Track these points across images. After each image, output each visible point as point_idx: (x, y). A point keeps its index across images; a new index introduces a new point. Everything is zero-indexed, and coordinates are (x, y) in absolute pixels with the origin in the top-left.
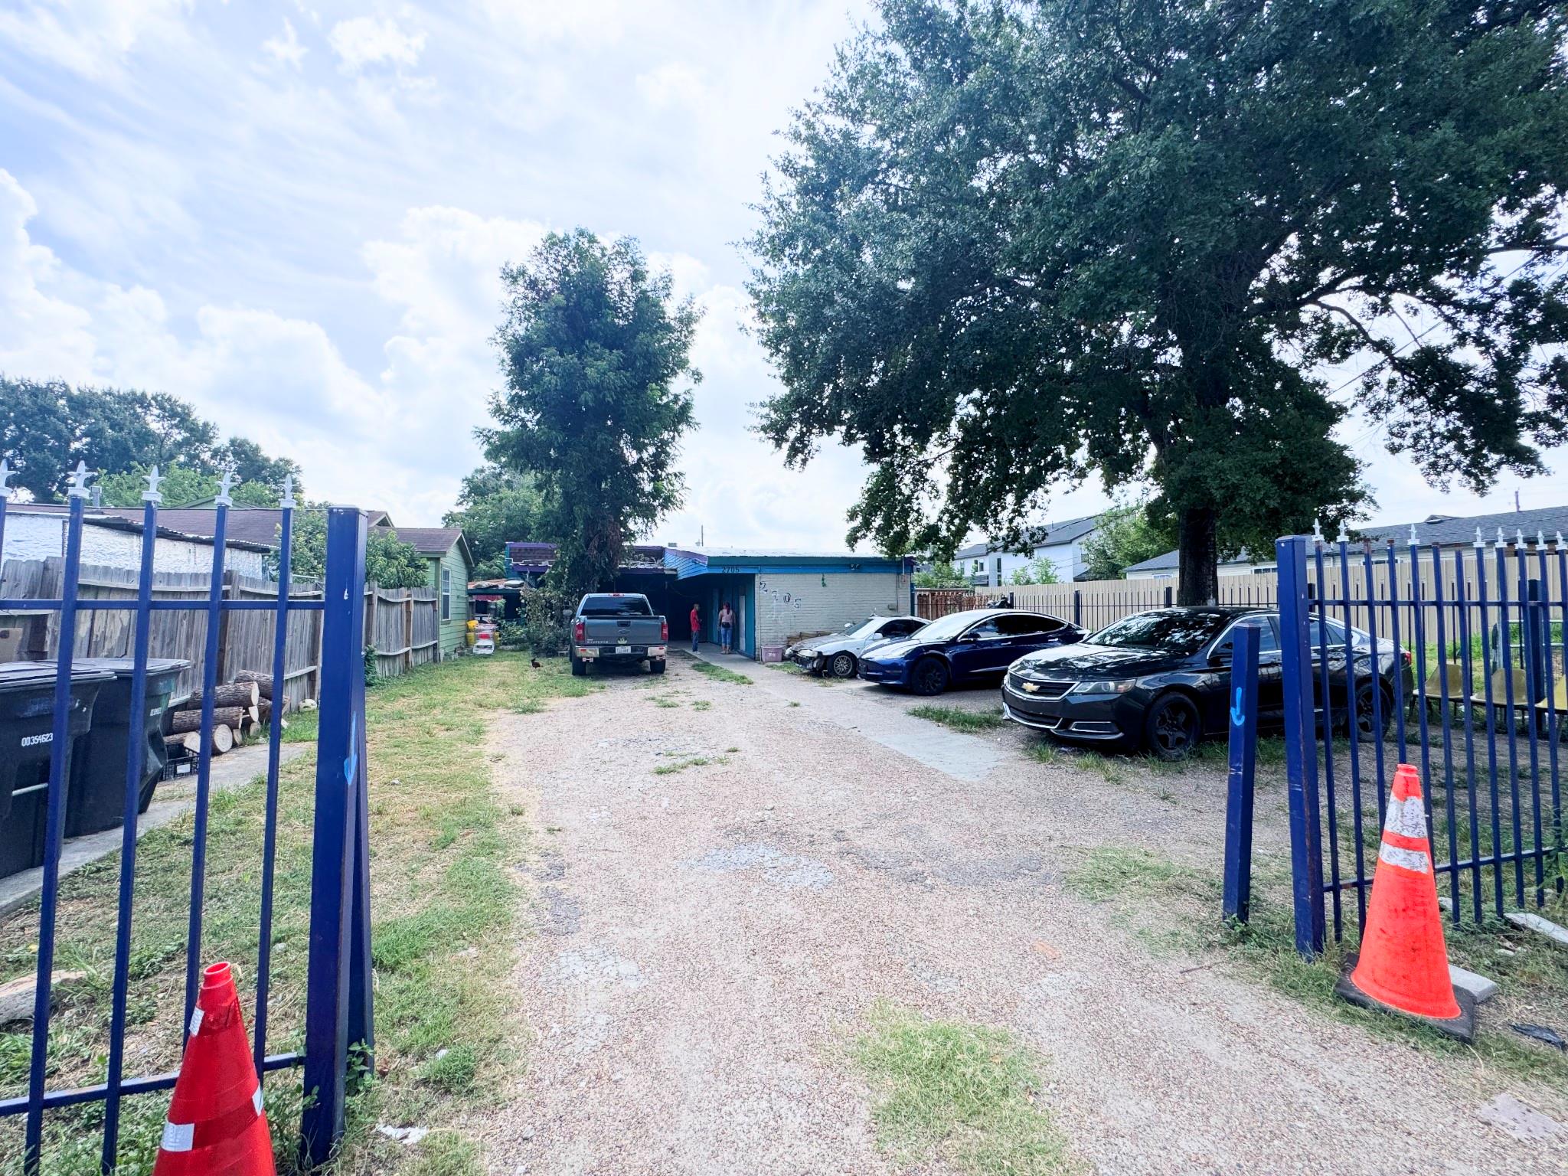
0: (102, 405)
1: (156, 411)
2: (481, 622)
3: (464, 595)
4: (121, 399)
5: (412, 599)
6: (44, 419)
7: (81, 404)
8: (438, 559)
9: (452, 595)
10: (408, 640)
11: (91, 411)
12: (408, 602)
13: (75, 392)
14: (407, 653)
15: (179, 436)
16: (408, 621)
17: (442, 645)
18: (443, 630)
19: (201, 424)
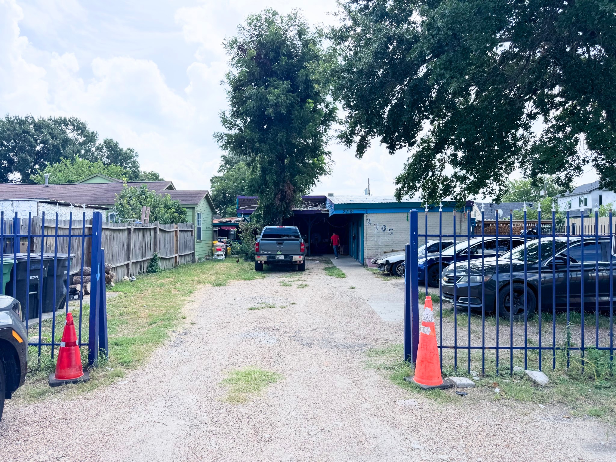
0: (48, 126)
1: (71, 127)
2: (220, 241)
3: (210, 226)
4: (56, 122)
5: (178, 229)
6: (25, 137)
7: (39, 127)
8: (194, 208)
9: (203, 226)
10: (177, 251)
11: (43, 130)
12: (176, 231)
13: (37, 121)
14: (176, 257)
15: (81, 139)
16: (177, 241)
17: (196, 254)
18: (197, 246)
19: (90, 132)
